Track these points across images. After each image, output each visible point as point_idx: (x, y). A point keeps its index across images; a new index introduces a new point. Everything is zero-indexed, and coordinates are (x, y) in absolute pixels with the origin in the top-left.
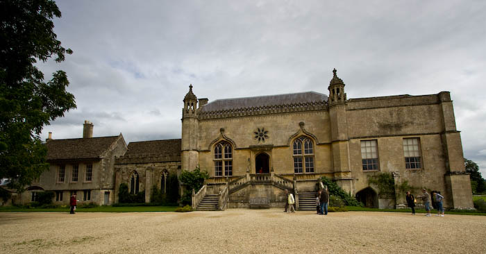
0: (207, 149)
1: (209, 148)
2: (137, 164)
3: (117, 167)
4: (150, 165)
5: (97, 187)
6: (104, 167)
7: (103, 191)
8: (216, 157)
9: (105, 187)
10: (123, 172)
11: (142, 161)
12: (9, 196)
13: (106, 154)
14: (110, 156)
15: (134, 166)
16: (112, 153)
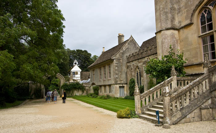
0: (188, 22)
1: (191, 20)
2: (138, 59)
3: (128, 64)
4: (146, 59)
5: (113, 82)
6: (116, 66)
7: (118, 86)
8: (204, 29)
9: (119, 82)
10: (132, 69)
11: (141, 56)
12: (85, 89)
13: (118, 55)
14: (122, 57)
15: (137, 62)
16: (123, 53)
